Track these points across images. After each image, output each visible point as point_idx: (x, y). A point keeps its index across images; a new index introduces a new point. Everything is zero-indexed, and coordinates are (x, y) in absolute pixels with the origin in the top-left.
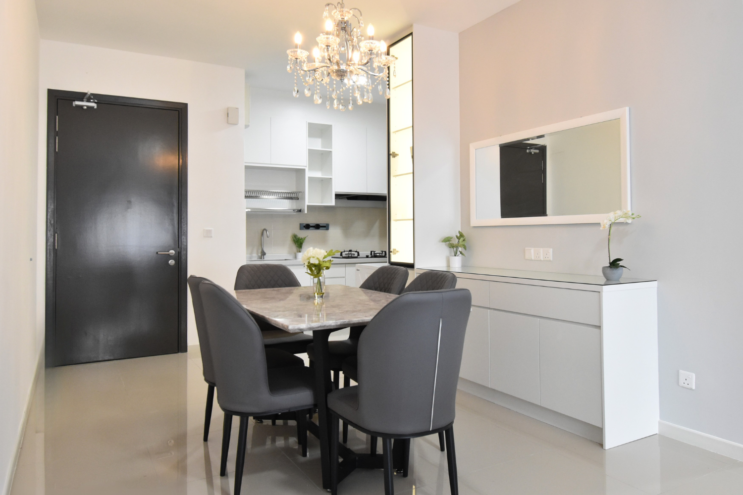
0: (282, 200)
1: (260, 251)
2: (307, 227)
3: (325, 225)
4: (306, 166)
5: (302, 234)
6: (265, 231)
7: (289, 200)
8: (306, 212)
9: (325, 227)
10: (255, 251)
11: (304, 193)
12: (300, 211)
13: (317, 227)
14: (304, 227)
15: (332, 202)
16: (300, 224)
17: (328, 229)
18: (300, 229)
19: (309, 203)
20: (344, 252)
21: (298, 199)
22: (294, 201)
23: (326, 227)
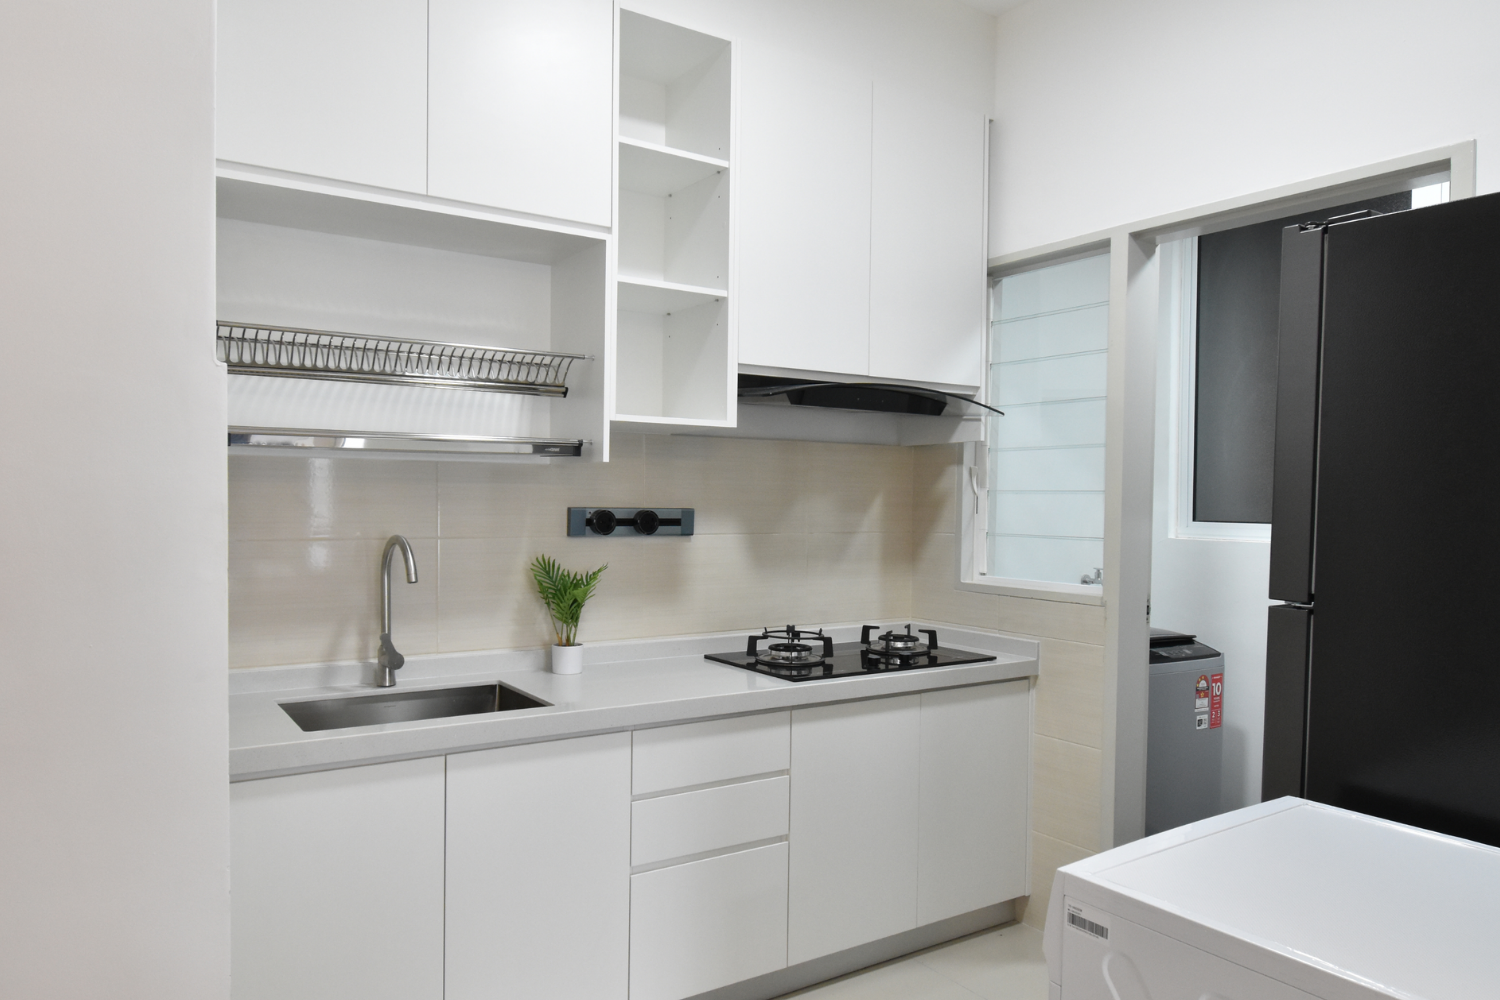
0: (489, 396)
1: (375, 643)
2: (602, 523)
3: (676, 516)
4: (609, 230)
5: (581, 555)
6: (397, 550)
7: (518, 397)
8: (606, 458)
9: (675, 522)
10: (352, 642)
11: (595, 362)
12: (576, 450)
13: (646, 523)
14: (589, 522)
15: (724, 413)
16: (569, 510)
17: (688, 532)
18: (569, 534)
19: (619, 411)
20: (765, 637)
21: (565, 394)
22: (545, 401)
23: (680, 523)
